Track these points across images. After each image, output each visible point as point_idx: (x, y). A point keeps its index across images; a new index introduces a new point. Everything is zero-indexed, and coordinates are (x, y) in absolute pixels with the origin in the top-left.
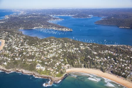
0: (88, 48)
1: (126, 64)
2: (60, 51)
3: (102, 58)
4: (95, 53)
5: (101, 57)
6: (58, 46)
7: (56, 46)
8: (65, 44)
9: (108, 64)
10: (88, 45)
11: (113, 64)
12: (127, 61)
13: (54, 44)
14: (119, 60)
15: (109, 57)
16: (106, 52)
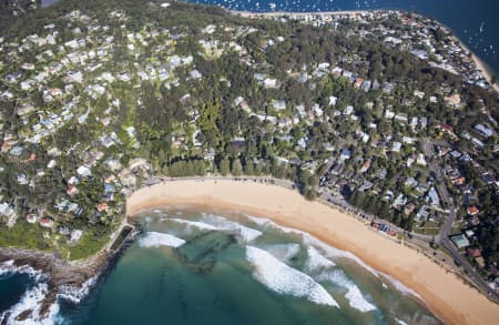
0: (236, 53)
1: (411, 135)
2: (100, 83)
3: (301, 108)
4: (270, 83)
5: (298, 104)
6: (92, 54)
7: (83, 58)
8: (130, 36)
9: (331, 139)
10: (240, 32)
11: (350, 141)
12: (415, 120)
13: (73, 44)
14: (379, 114)
15: (333, 100)
16: (320, 70)
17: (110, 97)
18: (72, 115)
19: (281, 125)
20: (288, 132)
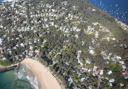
7: (52, 15)
8: (70, 15)
13: (53, 10)
15: (110, 72)
16: (116, 59)
17: (48, 29)
18: (33, 29)
19: (83, 68)
20: (83, 72)
